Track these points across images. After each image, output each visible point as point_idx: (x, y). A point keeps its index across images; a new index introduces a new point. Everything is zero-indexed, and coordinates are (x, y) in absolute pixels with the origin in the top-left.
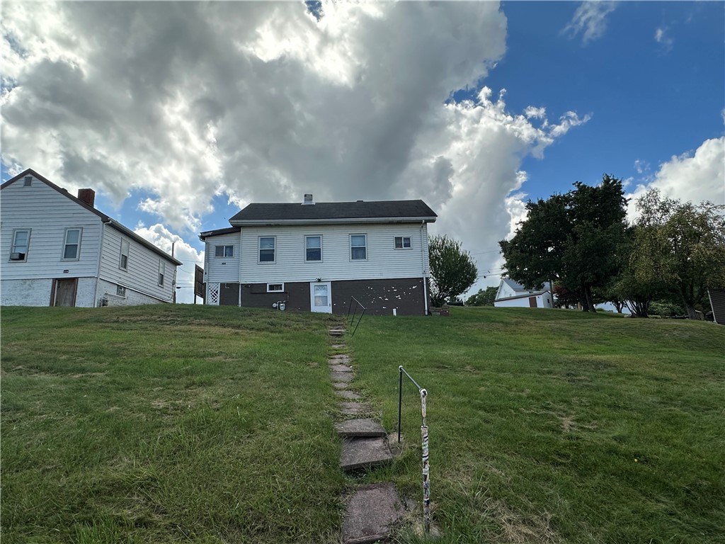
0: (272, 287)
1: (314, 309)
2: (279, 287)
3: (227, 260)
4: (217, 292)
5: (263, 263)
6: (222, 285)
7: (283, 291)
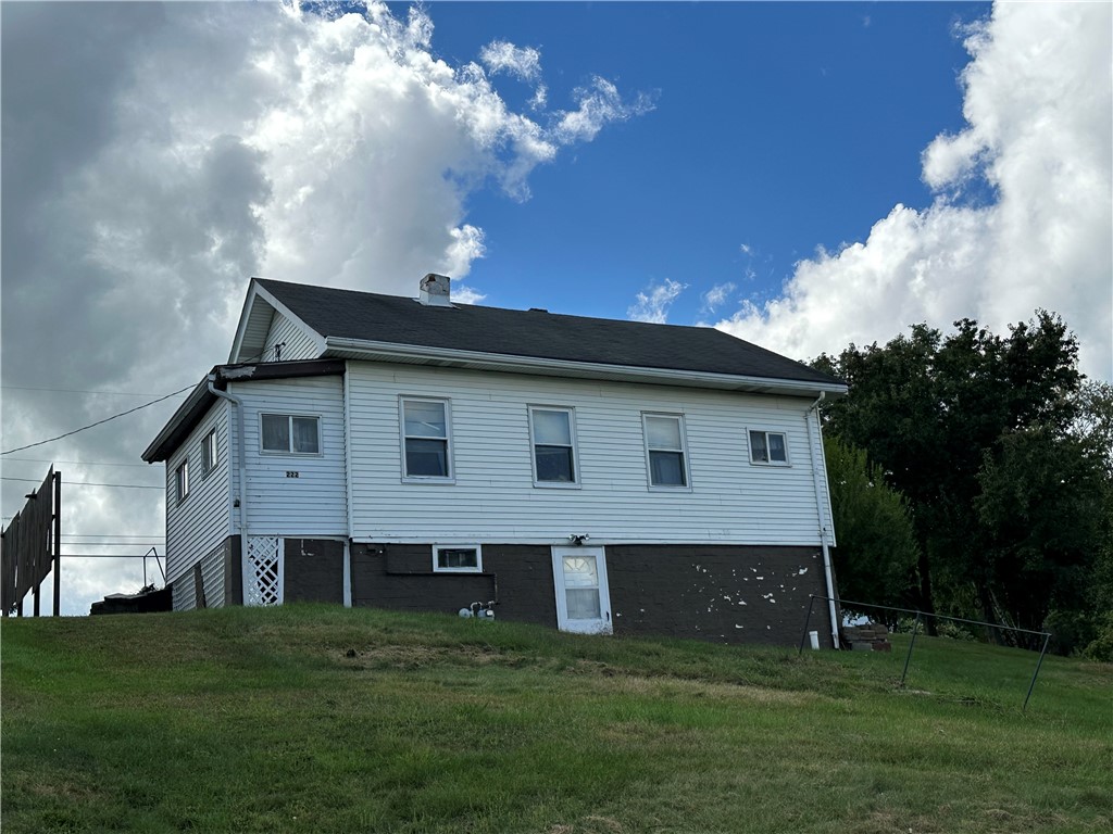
0: (447, 556)
1: (566, 623)
2: (468, 556)
3: (302, 463)
4: (275, 568)
5: (418, 479)
6: (292, 545)
7: (479, 569)
